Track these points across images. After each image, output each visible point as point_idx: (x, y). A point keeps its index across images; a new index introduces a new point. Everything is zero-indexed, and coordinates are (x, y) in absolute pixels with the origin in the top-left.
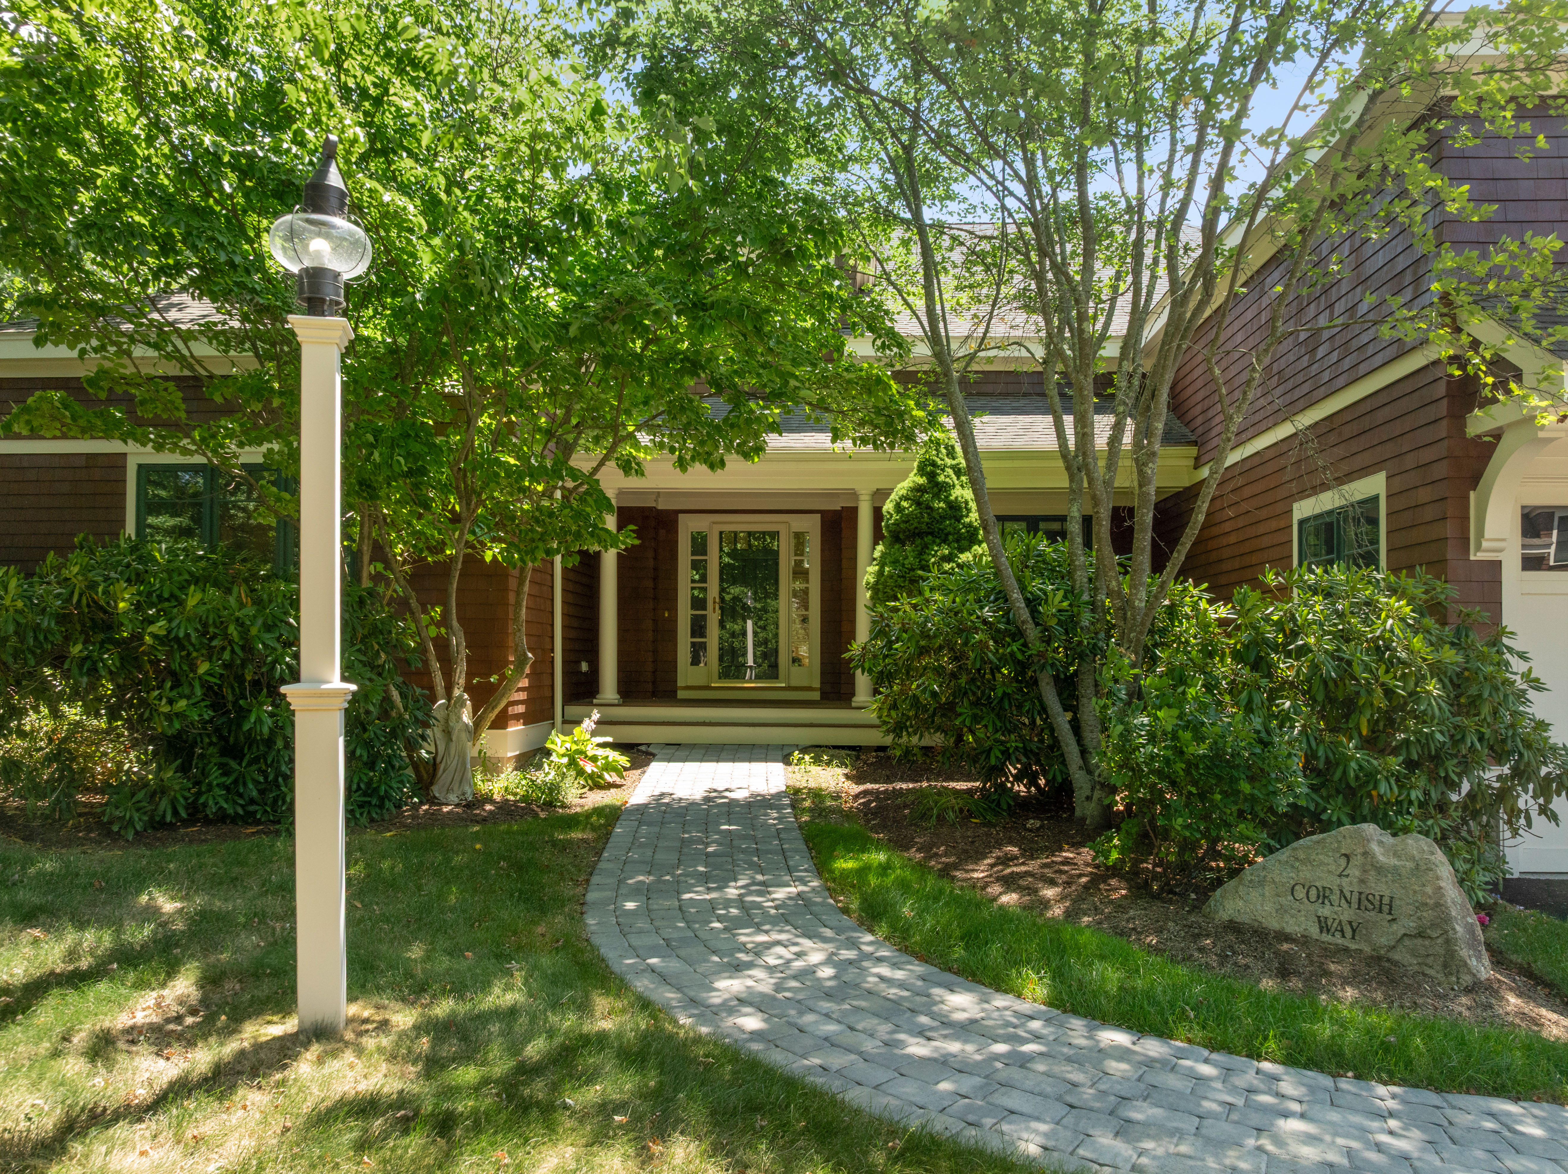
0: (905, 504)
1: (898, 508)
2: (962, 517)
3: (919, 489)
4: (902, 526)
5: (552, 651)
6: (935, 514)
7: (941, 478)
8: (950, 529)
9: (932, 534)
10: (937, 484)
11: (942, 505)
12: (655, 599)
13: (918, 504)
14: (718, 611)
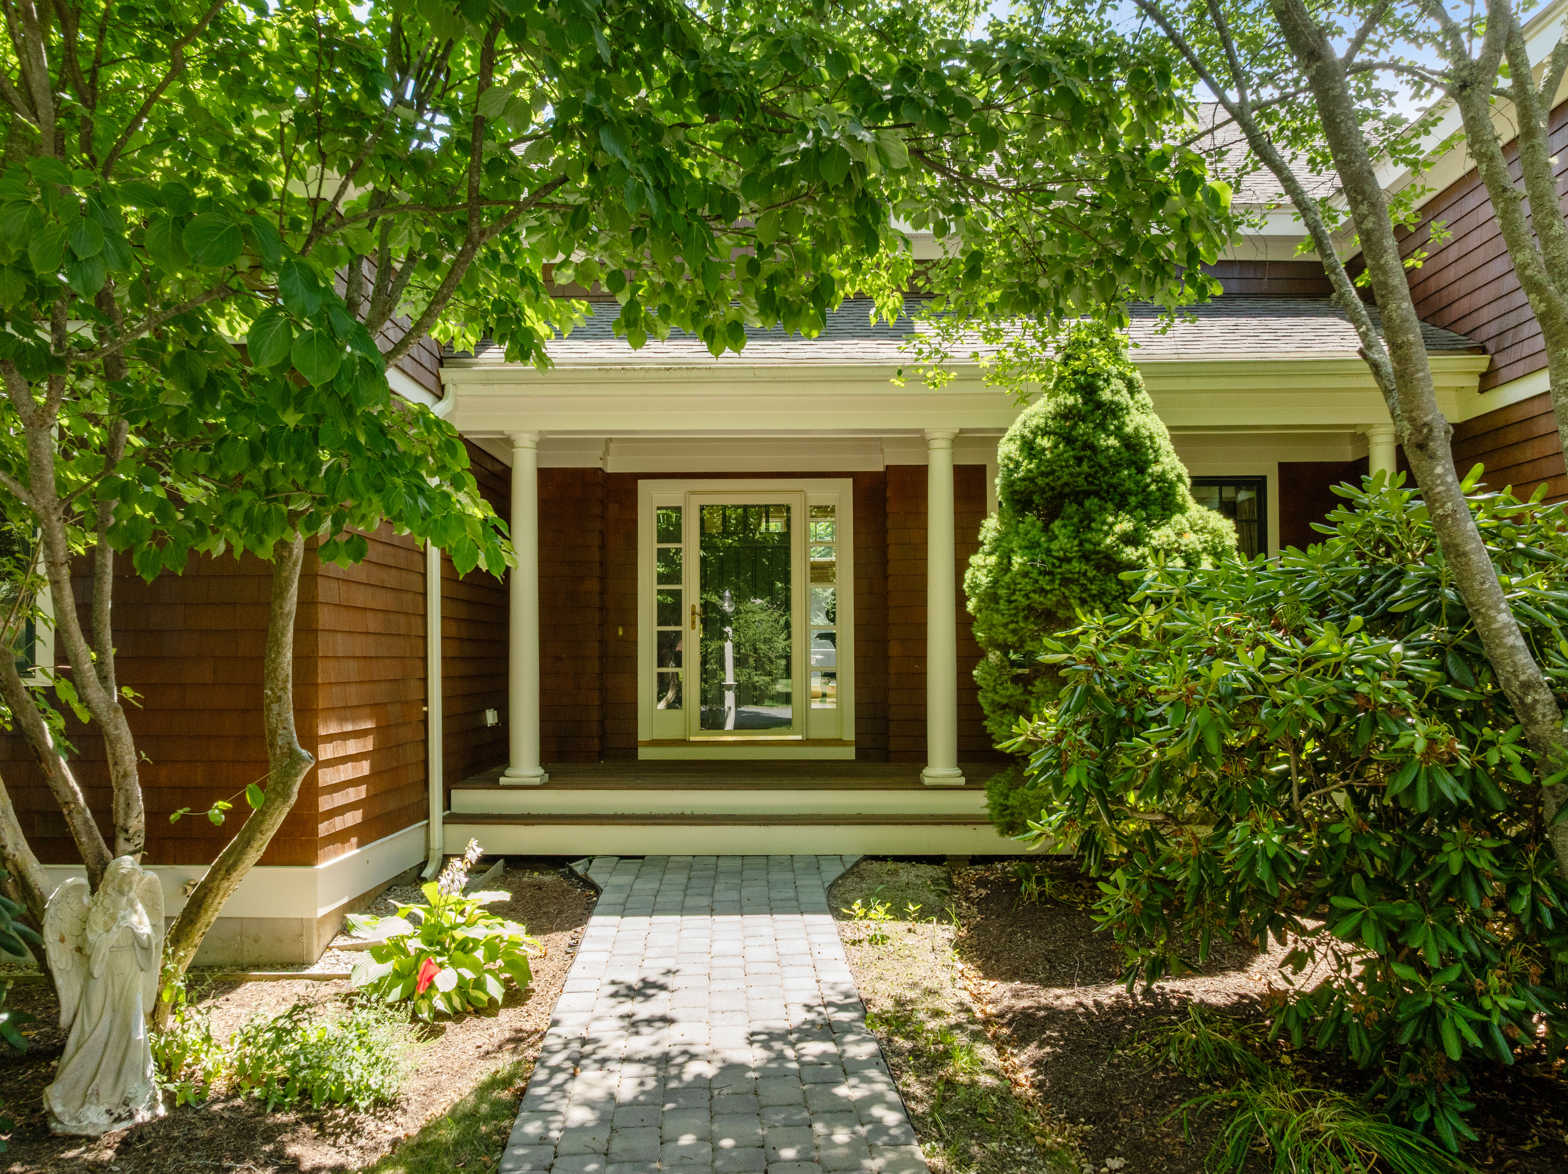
0: (1045, 442)
1: (1028, 447)
2: (1147, 463)
3: (1067, 414)
4: (1040, 481)
5: (425, 702)
6: (1100, 458)
7: (1106, 395)
8: (1129, 485)
9: (1097, 494)
10: (1099, 405)
11: (1113, 441)
12: (601, 609)
13: (1069, 441)
14: (699, 626)
